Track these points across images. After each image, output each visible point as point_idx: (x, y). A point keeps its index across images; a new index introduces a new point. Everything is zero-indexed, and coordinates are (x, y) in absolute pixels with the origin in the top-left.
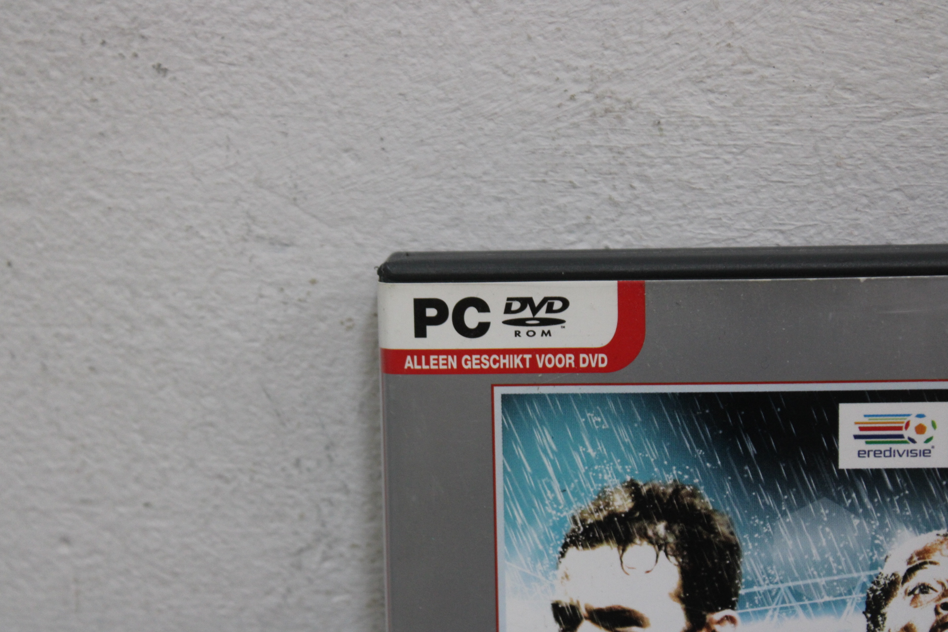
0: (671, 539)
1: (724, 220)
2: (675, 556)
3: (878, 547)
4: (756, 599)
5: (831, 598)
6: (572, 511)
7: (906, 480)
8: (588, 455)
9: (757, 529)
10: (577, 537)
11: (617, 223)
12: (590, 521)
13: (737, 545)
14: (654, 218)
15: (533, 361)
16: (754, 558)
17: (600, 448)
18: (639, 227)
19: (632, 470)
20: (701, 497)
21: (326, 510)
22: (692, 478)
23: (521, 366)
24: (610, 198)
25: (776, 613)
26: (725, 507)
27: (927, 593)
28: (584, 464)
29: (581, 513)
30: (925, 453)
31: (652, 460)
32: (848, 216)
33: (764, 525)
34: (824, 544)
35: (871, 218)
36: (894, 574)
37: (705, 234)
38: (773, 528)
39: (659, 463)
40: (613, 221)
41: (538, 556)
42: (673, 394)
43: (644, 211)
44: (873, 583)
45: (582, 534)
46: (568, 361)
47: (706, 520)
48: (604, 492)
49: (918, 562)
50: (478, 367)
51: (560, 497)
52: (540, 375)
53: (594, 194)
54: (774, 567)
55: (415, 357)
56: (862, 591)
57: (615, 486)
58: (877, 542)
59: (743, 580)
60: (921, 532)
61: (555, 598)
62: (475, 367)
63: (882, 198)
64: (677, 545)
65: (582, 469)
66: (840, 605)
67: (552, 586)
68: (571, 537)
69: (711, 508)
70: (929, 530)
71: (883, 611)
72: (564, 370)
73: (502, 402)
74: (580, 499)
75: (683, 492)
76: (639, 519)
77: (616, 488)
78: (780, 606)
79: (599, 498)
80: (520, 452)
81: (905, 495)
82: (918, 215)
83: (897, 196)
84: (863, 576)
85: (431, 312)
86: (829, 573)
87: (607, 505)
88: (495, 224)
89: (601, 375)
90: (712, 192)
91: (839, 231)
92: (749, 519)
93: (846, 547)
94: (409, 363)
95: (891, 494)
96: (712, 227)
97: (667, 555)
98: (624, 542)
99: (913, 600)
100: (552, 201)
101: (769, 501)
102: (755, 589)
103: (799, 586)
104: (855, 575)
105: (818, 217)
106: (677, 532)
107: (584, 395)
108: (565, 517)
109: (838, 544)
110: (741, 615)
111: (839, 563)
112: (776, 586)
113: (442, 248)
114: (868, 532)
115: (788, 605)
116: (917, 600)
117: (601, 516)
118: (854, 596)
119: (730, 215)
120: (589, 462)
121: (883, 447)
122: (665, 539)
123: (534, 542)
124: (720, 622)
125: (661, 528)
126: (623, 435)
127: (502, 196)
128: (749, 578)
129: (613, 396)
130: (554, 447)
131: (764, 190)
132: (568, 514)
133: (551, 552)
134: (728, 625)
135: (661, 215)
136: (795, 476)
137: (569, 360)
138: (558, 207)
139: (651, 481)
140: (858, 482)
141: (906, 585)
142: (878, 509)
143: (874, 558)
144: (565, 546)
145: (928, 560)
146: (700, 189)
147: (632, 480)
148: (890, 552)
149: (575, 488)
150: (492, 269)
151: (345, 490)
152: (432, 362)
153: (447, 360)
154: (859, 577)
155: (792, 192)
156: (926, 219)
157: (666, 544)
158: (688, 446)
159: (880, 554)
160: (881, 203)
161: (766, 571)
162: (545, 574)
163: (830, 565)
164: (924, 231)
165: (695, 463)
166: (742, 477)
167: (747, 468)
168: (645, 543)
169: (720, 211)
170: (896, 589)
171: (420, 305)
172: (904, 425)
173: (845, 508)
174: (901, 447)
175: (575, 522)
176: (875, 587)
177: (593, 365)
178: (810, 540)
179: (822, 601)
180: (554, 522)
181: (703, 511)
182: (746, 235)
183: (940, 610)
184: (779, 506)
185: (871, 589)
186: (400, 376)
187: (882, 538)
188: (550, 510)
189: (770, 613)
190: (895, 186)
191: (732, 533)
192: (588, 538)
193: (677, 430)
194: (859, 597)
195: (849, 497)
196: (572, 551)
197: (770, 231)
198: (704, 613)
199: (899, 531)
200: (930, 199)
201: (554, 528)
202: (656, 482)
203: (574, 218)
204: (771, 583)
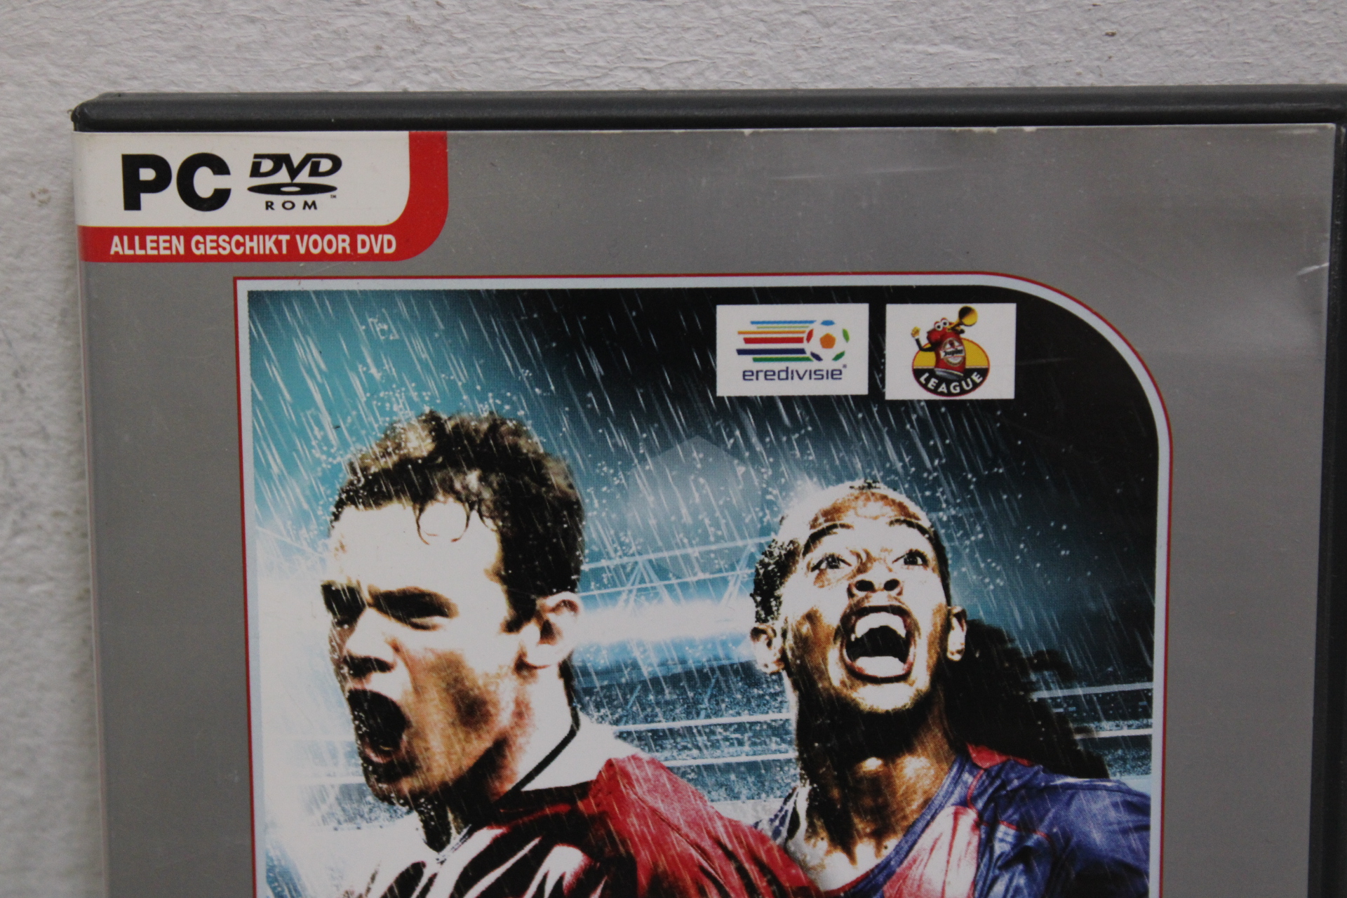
0: (487, 495)
1: (569, 53)
2: (493, 518)
3: (770, 504)
4: (605, 577)
5: (707, 576)
6: (349, 456)
7: (808, 412)
8: (370, 377)
9: (605, 480)
10: (356, 492)
11: (420, 56)
12: (373, 470)
13: (578, 502)
14: (471, 49)
15: (292, 245)
16: (601, 521)
17: (387, 367)
18: (451, 62)
19: (433, 398)
20: (529, 437)
21: (16, 462)
22: (515, 409)
23: (275, 251)
24: (409, 21)
25: (633, 597)
26: (561, 450)
27: (837, 567)
28: (365, 391)
29: (362, 459)
30: (834, 375)
31: (460, 384)
32: (739, 50)
33: (615, 474)
34: (697, 500)
35: (771, 53)
36: (792, 542)
37: (542, 73)
38: (627, 478)
39: (469, 388)
40: (413, 52)
41: (303, 518)
42: (488, 291)
43: (459, 40)
44: (764, 553)
45: (363, 488)
46: (341, 245)
47: (535, 467)
48: (394, 429)
49: (825, 525)
50: (215, 252)
51: (332, 435)
52: (302, 264)
53: (387, 14)
54: (629, 533)
55: (126, 238)
56: (749, 566)
57: (408, 420)
58: (769, 497)
59: (587, 551)
60: (829, 483)
61: (326, 578)
62: (210, 252)
63: (785, 24)
64: (495, 502)
65: (362, 396)
66: (719, 585)
67: (322, 560)
68: (347, 492)
69: (541, 451)
70: (839, 480)
71: (777, 593)
72: (336, 257)
73: (250, 301)
74: (359, 439)
75: (503, 429)
76: (442, 467)
77: (409, 424)
78: (637, 586)
79: (387, 437)
80: (275, 372)
81: (807, 432)
82: (835, 48)
83: (804, 20)
84: (751, 545)
85: (147, 174)
86: (705, 540)
87: (398, 447)
88: (248, 56)
89: (387, 264)
90: (552, 13)
91: (729, 70)
92: (595, 466)
93: (728, 505)
94: (116, 247)
95: (788, 432)
96: (551, 63)
97: (481, 516)
98: (422, 498)
99: (818, 577)
100: (327, 23)
101: (622, 441)
102: (604, 563)
103: (663, 559)
104: (740, 543)
105: (698, 50)
106: (495, 485)
107: (364, 293)
108: (339, 464)
109: (717, 501)
110: (584, 598)
111: (718, 527)
112: (632, 560)
113: (173, 89)
114: (756, 484)
115: (648, 585)
116: (824, 578)
117: (389, 462)
118: (738, 572)
119: (576, 47)
120: (372, 387)
121: (777, 366)
122: (479, 494)
123: (297, 499)
124: (555, 609)
125: (473, 478)
126: (419, 348)
127: (257, 15)
128: (595, 548)
129: (405, 294)
130: (323, 366)
131: (622, 11)
132: (343, 460)
133: (320, 513)
134: (566, 612)
135: (480, 45)
136: (657, 407)
137: (343, 242)
138: (335, 32)
139: (459, 412)
140: (743, 415)
141: (809, 556)
142: (771, 451)
143: (765, 520)
144: (340, 504)
145: (838, 522)
146: (535, 9)
147: (432, 412)
148: (786, 512)
149: (353, 424)
150: (232, 115)
151: (44, 435)
152: (149, 245)
153: (170, 242)
154: (745, 546)
155: (662, 14)
156: (847, 54)
157: (481, 501)
158: (509, 364)
159: (774, 514)
160: (784, 31)
161: (618, 538)
162: (313, 544)
163: (705, 531)
164: (844, 71)
165: (519, 387)
166: (584, 407)
167: (590, 395)
168: (451, 500)
169: (563, 41)
170: (795, 562)
171: (132, 164)
172: (805, 336)
173: (726, 450)
174: (801, 367)
175: (354, 472)
176: (766, 560)
177: (377, 250)
178: (678, 495)
179: (695, 579)
180: (323, 470)
181: (531, 455)
182: (598, 75)
183: (855, 591)
184: (636, 449)
185: (762, 563)
186: (104, 264)
187: (775, 492)
188: (318, 454)
189: (624, 596)
190: (803, 7)
191: (571, 486)
192: (371, 494)
193: (494, 342)
194: (745, 573)
195: (731, 435)
196: (349, 511)
197: (632, 68)
198: (533, 597)
199: (799, 482)
200: (850, 27)
201: (323, 480)
202: (465, 415)
203: (359, 49)
204: (625, 555)
